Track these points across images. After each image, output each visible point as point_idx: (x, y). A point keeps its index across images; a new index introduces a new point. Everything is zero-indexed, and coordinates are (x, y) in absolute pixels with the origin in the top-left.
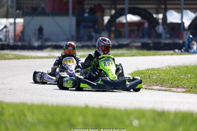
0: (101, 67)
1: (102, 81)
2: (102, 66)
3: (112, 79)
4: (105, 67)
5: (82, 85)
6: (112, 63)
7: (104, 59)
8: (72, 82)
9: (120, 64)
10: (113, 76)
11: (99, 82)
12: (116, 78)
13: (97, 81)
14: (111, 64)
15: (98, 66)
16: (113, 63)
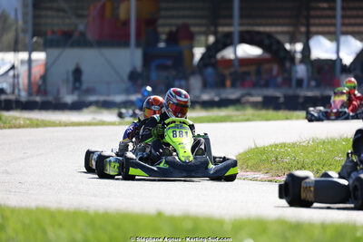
0: (167, 139)
1: (166, 162)
2: (169, 136)
3: (183, 159)
4: (174, 139)
5: (132, 171)
6: (186, 133)
7: (173, 125)
8: (117, 165)
9: (206, 134)
10: (186, 155)
11: (161, 165)
12: (191, 158)
13: (159, 164)
14: (184, 134)
15: (163, 136)
16: (189, 132)
